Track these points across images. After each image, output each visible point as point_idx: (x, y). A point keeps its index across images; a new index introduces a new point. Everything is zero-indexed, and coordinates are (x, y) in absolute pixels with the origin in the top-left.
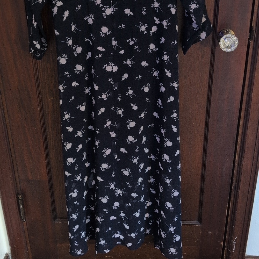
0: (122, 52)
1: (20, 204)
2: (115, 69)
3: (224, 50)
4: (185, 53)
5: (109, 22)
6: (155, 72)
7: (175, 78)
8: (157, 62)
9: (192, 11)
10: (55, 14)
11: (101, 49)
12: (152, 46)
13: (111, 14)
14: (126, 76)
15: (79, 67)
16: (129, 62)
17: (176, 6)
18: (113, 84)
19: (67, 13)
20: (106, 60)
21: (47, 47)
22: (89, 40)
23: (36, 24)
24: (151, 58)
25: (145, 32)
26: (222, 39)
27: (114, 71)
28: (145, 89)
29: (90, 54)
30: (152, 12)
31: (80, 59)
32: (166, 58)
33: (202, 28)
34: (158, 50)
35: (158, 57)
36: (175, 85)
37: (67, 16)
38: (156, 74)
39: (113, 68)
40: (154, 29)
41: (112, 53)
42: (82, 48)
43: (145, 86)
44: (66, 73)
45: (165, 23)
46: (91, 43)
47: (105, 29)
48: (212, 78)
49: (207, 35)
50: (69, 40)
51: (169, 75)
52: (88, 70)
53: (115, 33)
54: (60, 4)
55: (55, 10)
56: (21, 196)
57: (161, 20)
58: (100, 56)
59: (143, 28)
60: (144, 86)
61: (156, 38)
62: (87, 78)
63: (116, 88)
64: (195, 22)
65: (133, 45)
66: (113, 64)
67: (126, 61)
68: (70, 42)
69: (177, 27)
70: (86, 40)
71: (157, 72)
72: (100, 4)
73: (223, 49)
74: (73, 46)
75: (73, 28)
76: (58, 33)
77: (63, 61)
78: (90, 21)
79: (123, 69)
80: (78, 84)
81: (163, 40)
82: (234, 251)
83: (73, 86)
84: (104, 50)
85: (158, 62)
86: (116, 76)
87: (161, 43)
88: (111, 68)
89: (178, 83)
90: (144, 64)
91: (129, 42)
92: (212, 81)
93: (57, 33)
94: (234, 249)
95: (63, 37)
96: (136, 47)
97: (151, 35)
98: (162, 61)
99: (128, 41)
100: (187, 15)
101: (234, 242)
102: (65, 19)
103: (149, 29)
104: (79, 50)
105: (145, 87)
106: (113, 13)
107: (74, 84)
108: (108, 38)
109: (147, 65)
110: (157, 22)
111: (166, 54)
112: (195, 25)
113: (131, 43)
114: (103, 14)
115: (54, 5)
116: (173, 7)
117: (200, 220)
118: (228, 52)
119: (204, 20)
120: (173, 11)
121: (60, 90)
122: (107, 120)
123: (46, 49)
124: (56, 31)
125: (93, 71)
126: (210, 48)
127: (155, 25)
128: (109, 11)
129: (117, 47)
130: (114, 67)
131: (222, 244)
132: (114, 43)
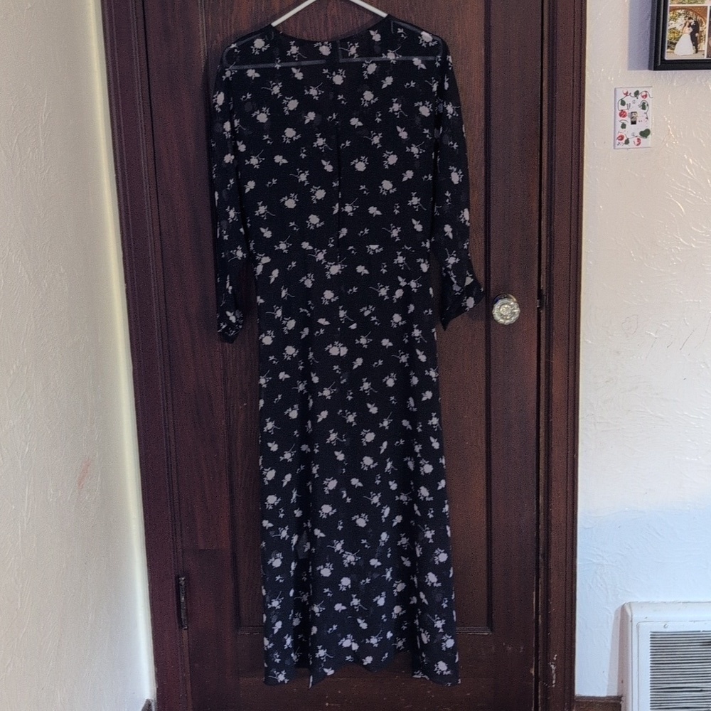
0: (353, 326)
1: (181, 594)
2: (344, 351)
3: (501, 321)
4: (445, 329)
5: (335, 283)
6: (403, 357)
7: (432, 362)
9: (450, 266)
10: (258, 274)
11: (322, 321)
12: (397, 318)
13: (338, 273)
14: (359, 362)
15: (290, 350)
16: (363, 341)
17: (428, 260)
18: (341, 375)
19: (275, 273)
20: (330, 338)
21: (242, 324)
22: (306, 310)
23: (230, 288)
24: (396, 334)
25: (386, 298)
27: (342, 355)
28: (388, 381)
29: (306, 331)
30: (395, 270)
31: (293, 338)
32: (417, 333)
33: (468, 291)
34: (405, 323)
35: (406, 334)
36: (433, 374)
37: (275, 277)
38: (404, 359)
39: (340, 351)
40: (399, 293)
41: (339, 329)
42: (295, 322)
44: (271, 358)
45: (413, 284)
46: (309, 314)
47: (328, 295)
48: (490, 367)
49: (476, 302)
50: (277, 310)
51: (423, 358)
52: (303, 355)
53: (344, 300)
54: (266, 260)
55: (259, 269)
56: (183, 579)
57: (408, 281)
58: (322, 331)
59: (383, 292)
60: (387, 377)
61: (401, 307)
62: (301, 368)
63: (344, 380)
64: (455, 282)
65: (370, 315)
66: (340, 345)
67: (359, 340)
68: (279, 313)
69: (431, 290)
70: (302, 310)
71: (406, 356)
72: (323, 260)
73: (499, 320)
74: (283, 319)
75: (284, 293)
76: (262, 301)
77: (267, 340)
78: (309, 284)
79: (355, 351)
80: (287, 376)
81: (412, 308)
82: (554, 686)
83: (281, 378)
84: (327, 323)
85: (406, 341)
86: (345, 362)
87: (409, 312)
88: (338, 350)
89: (437, 372)
90: (386, 342)
91: (363, 312)
93: (260, 300)
94: (554, 682)
95: (269, 306)
96: (374, 318)
97: (395, 301)
98: (412, 339)
99: (362, 310)
100: (444, 274)
101: (552, 666)
102: (272, 281)
103: (391, 293)
104: (291, 324)
105: (388, 379)
106: (340, 272)
107: (283, 376)
108: (333, 307)
109: (391, 344)
110: (403, 284)
111: (417, 328)
112: (456, 288)
113: (367, 313)
114: (327, 274)
115: (257, 263)
116: (424, 263)
117: (490, 624)
119: (469, 281)
120: (424, 268)
121: (261, 385)
122: (331, 431)
123: (240, 327)
124: (259, 298)
125: (311, 355)
127: (401, 287)
128: (335, 269)
129: (346, 320)
130: (342, 348)
131: (533, 672)
132: (342, 314)
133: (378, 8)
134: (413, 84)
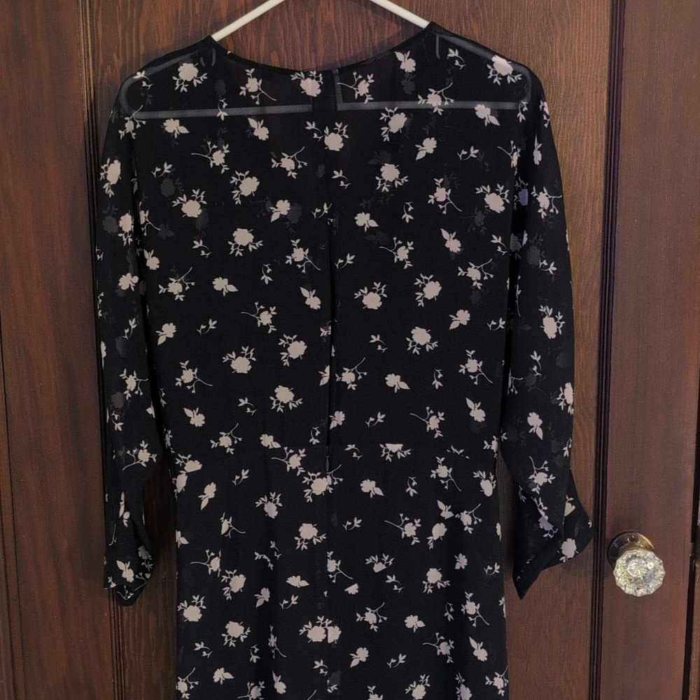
0: (353, 589)
2: (334, 634)
3: (629, 590)
4: (521, 595)
5: (321, 511)
6: (443, 645)
7: (497, 663)
8: (447, 616)
9: (536, 490)
10: (179, 491)
11: (296, 581)
12: (434, 575)
13: (327, 491)
14: (362, 654)
15: (235, 630)
16: (370, 617)
17: (494, 474)
18: (327, 677)
19: (210, 490)
20: (309, 610)
21: (151, 571)
22: (265, 557)
23: (127, 515)
24: (431, 606)
25: (416, 541)
26: (620, 562)
27: (330, 641)
28: (414, 691)
29: (265, 595)
30: (433, 489)
31: (240, 607)
32: (471, 608)
33: (566, 528)
34: (449, 584)
35: (450, 605)
36: (499, 682)
37: (210, 497)
38: (444, 648)
39: (326, 632)
40: (439, 531)
41: (326, 593)
42: (245, 579)
43: (415, 683)
44: (199, 646)
45: (466, 518)
46: (271, 565)
47: (308, 531)
48: (599, 659)
49: (580, 547)
50: (212, 558)
51: (481, 654)
52: (258, 637)
53: (336, 541)
54: (194, 466)
55: (181, 482)
57: (457, 510)
58: (294, 600)
59: (410, 530)
60: (413, 684)
61: (444, 555)
62: (254, 658)
63: (334, 687)
64: (547, 518)
65: (383, 573)
66: (328, 622)
67: (363, 615)
68: (215, 565)
69: (498, 527)
70: (258, 556)
71: (449, 644)
72: (299, 469)
73: (625, 586)
74: (223, 573)
75: (226, 525)
76: (184, 541)
77: (192, 614)
78: (272, 510)
79: (354, 634)
80: (229, 676)
81: (462, 562)
83: (216, 680)
84: (304, 583)
85: (450, 617)
86: (336, 654)
87: (457, 567)
88: (321, 632)
89: (506, 677)
90: (413, 622)
91: (372, 564)
92: (599, 667)
93: (181, 540)
95: (197, 551)
96: (391, 579)
97: (431, 546)
98: (461, 617)
99: (369, 561)
100: (523, 498)
102: (204, 504)
103: (424, 532)
104: (238, 583)
105: (414, 686)
106: (331, 489)
107: (220, 675)
108: (316, 553)
109: (421, 624)
110: (446, 514)
111: (472, 599)
112: (545, 523)
113: (378, 568)
114: (305, 493)
115: (178, 470)
116: (486, 479)
118: (639, 596)
119: (569, 509)
120: (487, 488)
121: (179, 693)
123: (148, 576)
124: (178, 534)
125: (273, 641)
126: (590, 578)
127: (442, 520)
128: (321, 485)
129: (340, 576)
130: (330, 629)
132: (332, 566)
133: (410, 10)
134: (474, 152)
